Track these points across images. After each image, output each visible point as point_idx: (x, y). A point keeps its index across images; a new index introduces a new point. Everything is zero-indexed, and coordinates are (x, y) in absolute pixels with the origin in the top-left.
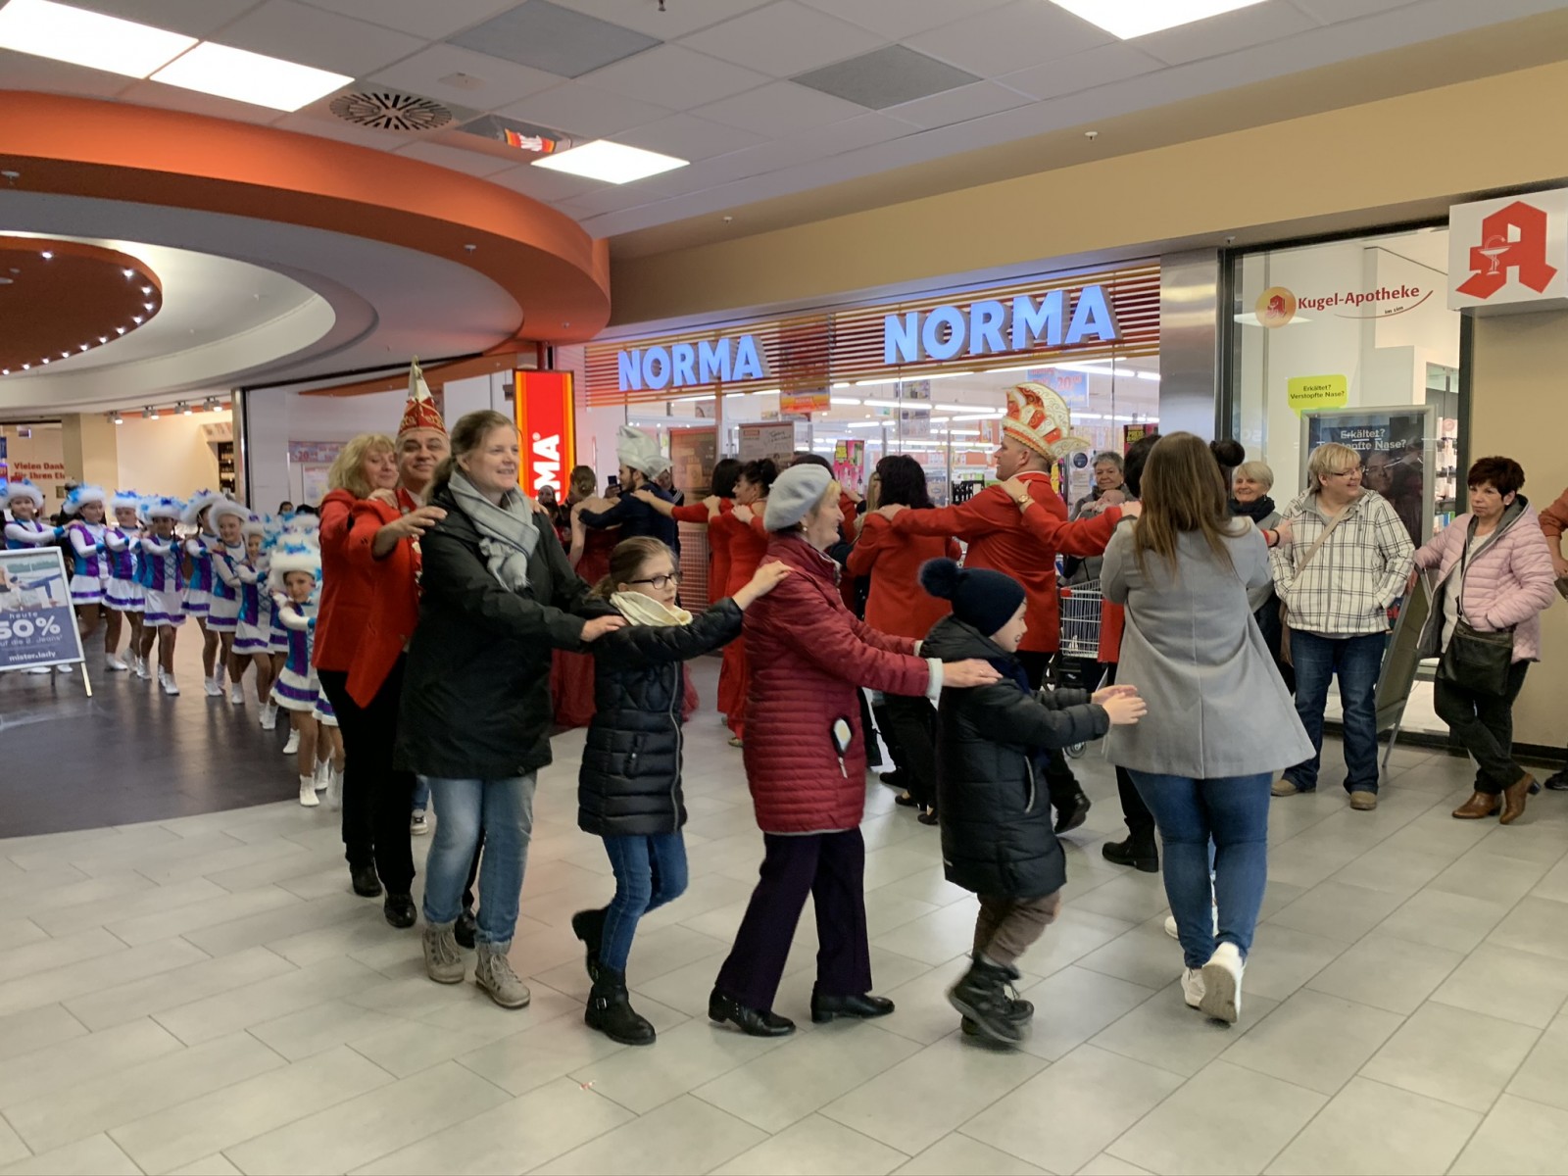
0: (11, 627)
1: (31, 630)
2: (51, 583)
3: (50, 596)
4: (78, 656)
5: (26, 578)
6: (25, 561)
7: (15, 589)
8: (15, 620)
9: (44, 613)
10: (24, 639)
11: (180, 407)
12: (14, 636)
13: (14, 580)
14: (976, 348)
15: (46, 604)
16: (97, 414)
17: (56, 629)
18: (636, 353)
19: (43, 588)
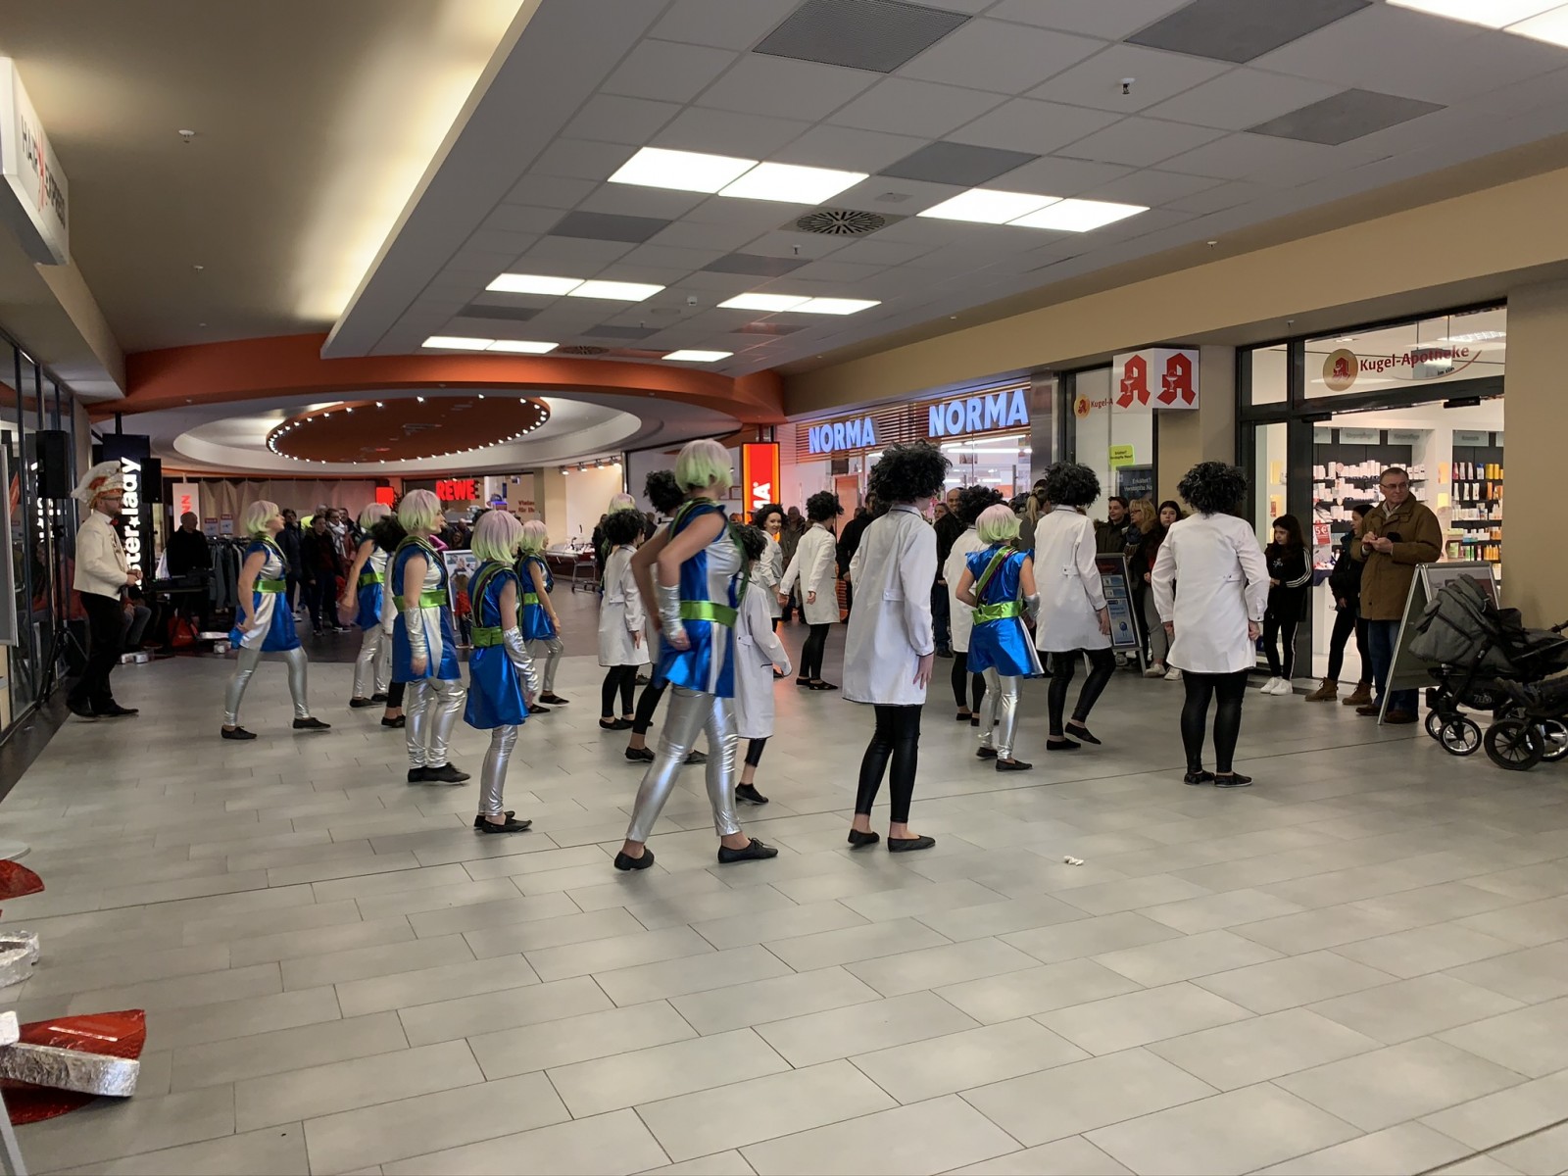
11: (597, 463)
14: (969, 429)
16: (555, 468)
18: (817, 428)
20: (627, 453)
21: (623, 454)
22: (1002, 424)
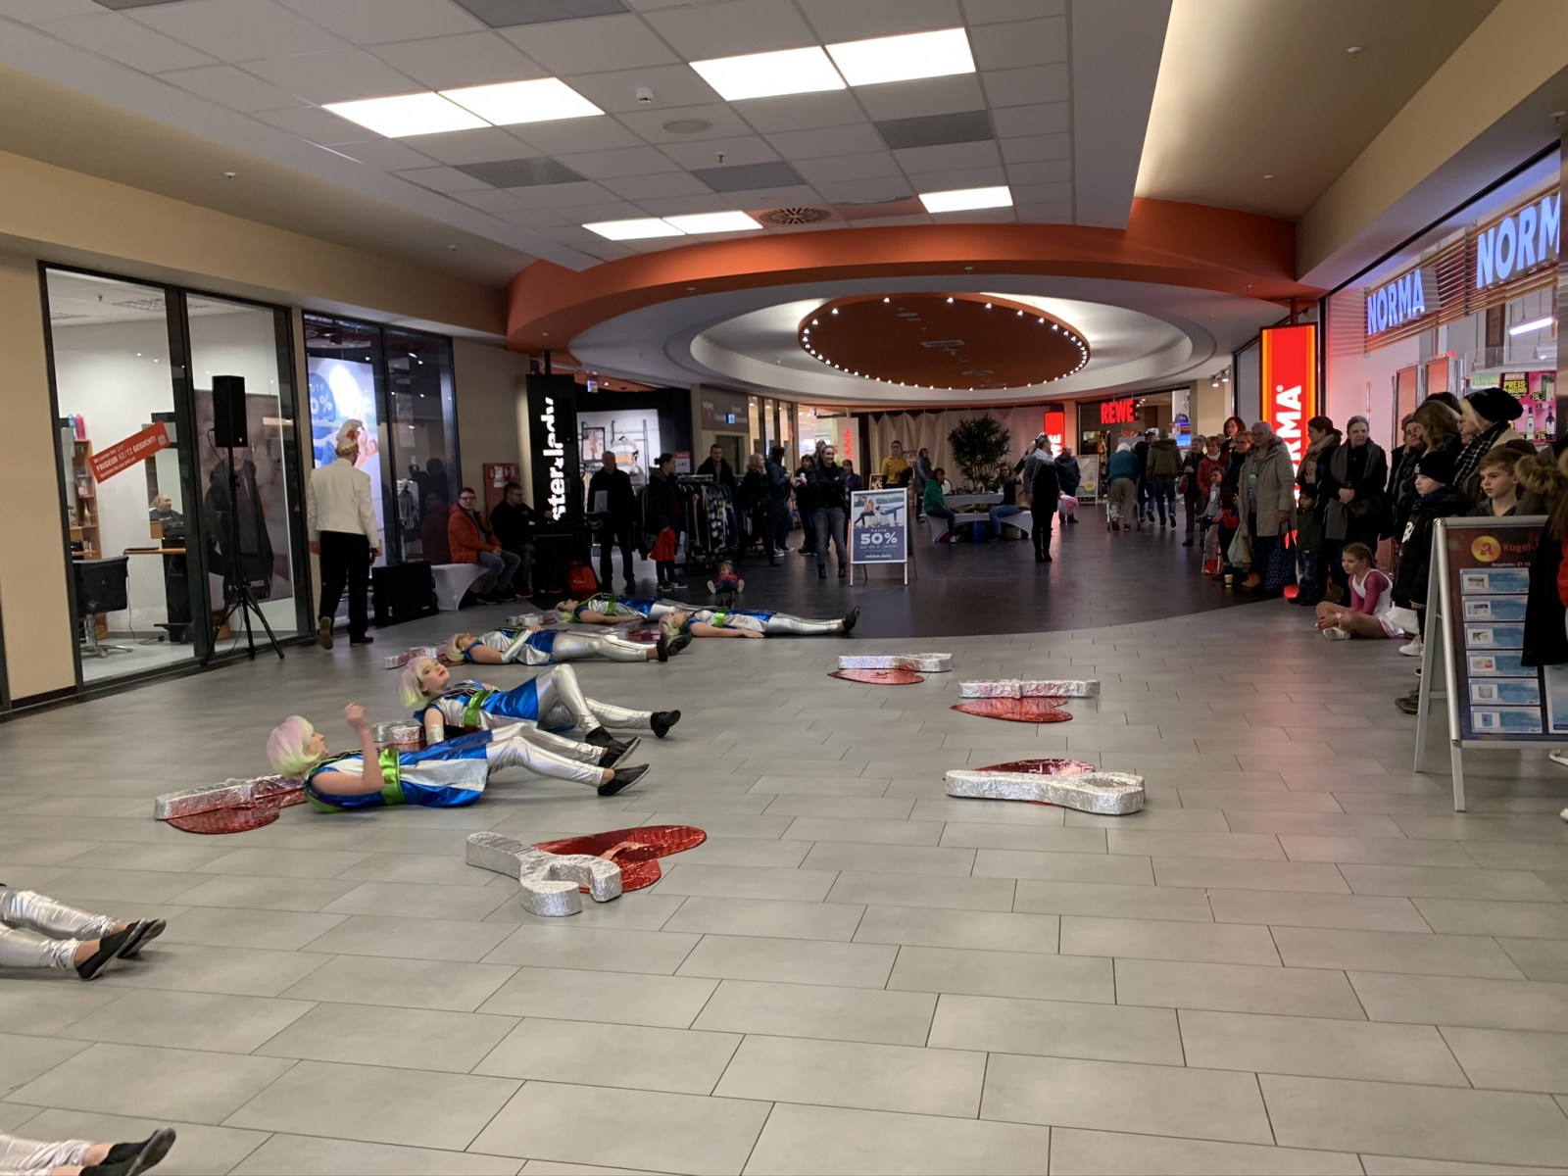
0: (870, 537)
1: (880, 540)
2: (898, 511)
3: (895, 519)
4: (903, 559)
5: (885, 507)
6: (886, 497)
7: (878, 514)
8: (874, 533)
9: (890, 530)
10: (876, 545)
12: (871, 543)
13: (878, 508)
15: (892, 525)
17: (894, 540)
18: (1374, 295)
19: (892, 514)
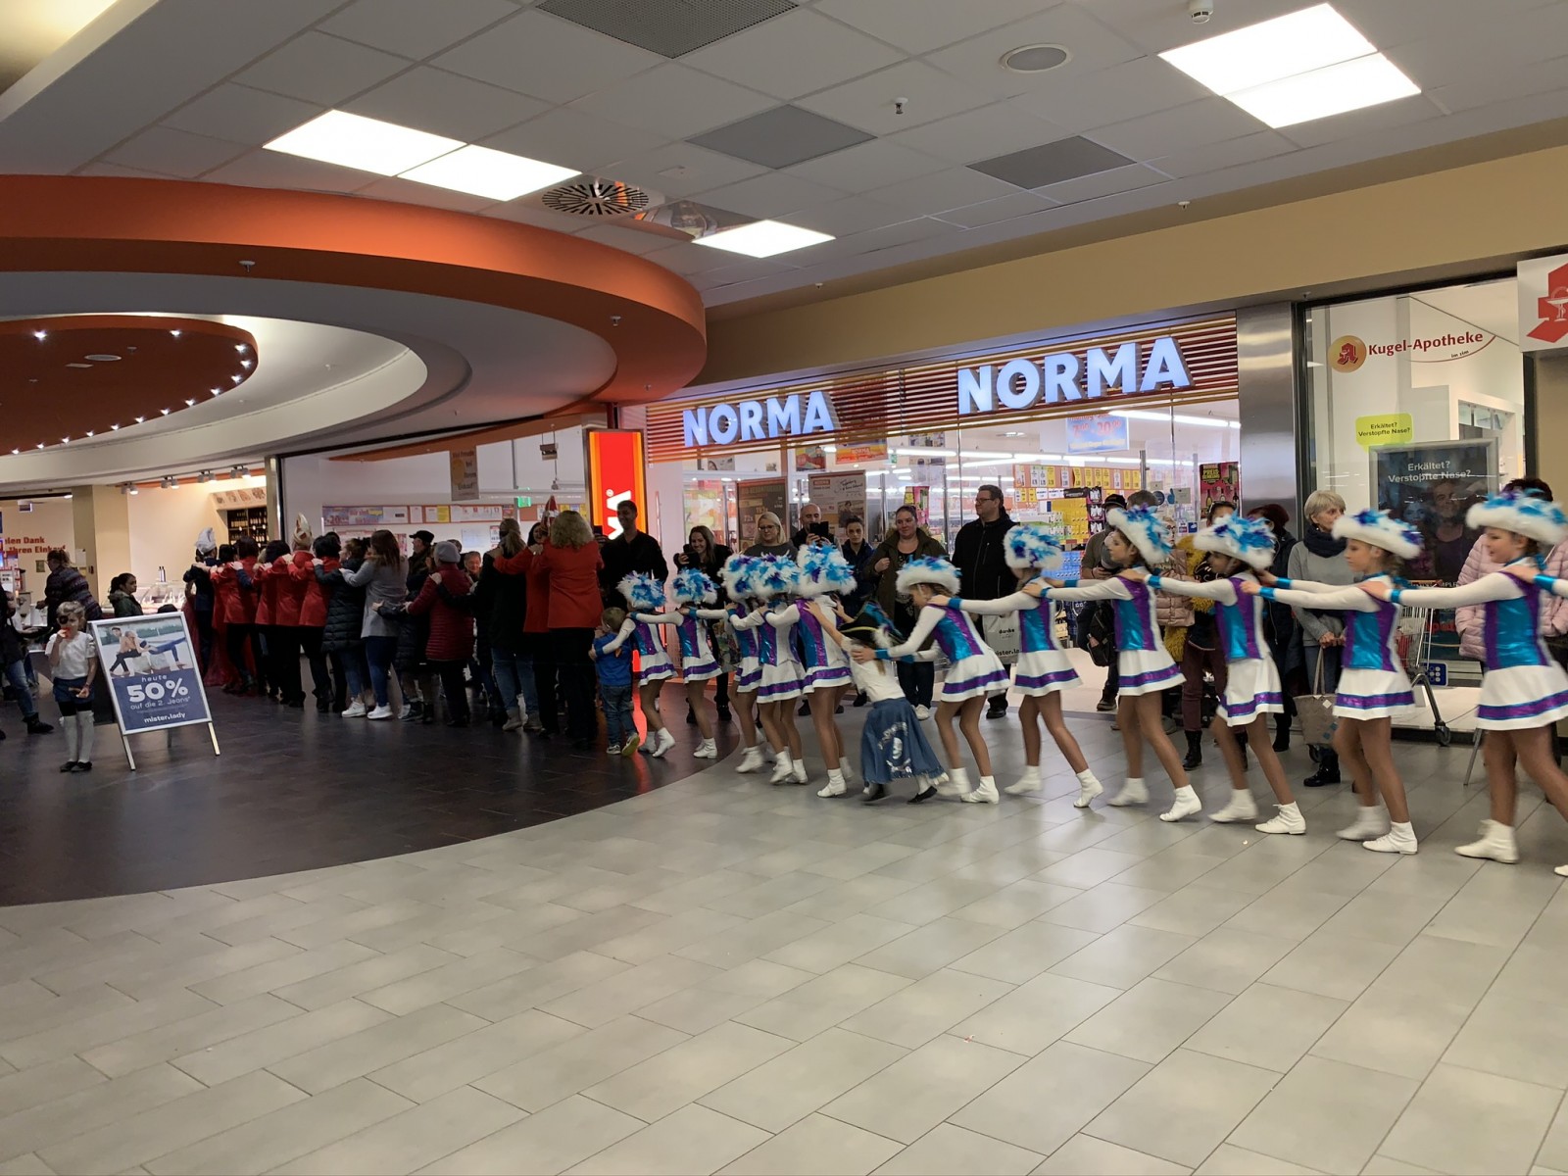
0: (143, 690)
1: (161, 693)
2: (177, 647)
3: (177, 660)
4: (206, 717)
6: (152, 626)
7: (145, 653)
8: (148, 683)
9: (173, 676)
10: (156, 701)
12: (147, 699)
13: (143, 645)
14: (1051, 396)
15: (174, 668)
16: (108, 485)
17: (184, 691)
18: (702, 412)
19: (171, 651)
20: (280, 458)
21: (273, 462)
22: (1129, 386)
